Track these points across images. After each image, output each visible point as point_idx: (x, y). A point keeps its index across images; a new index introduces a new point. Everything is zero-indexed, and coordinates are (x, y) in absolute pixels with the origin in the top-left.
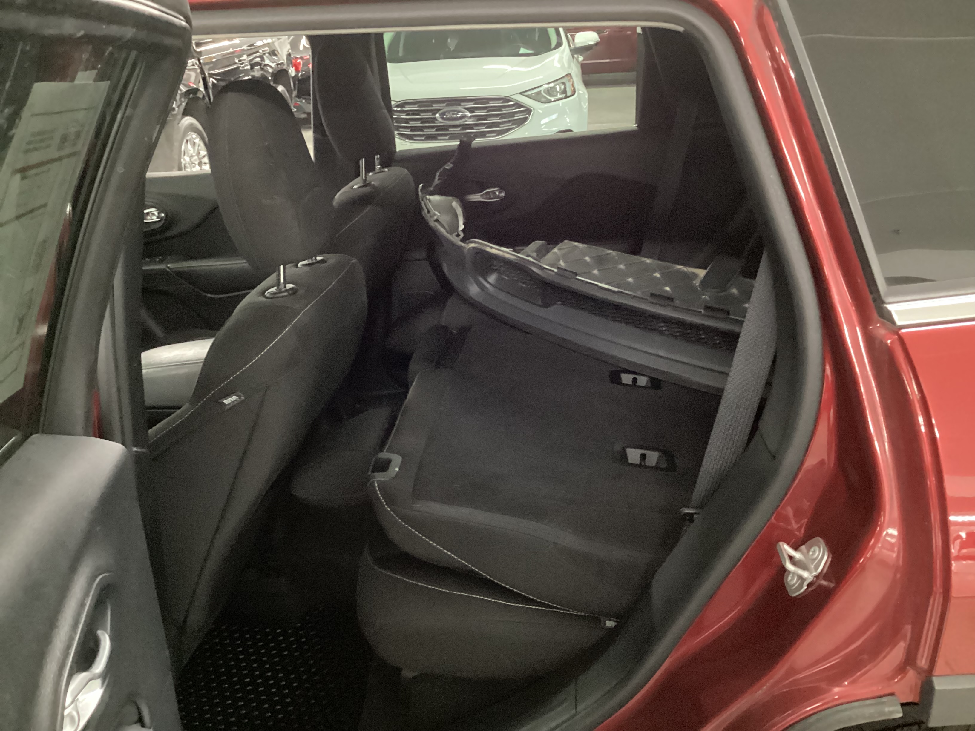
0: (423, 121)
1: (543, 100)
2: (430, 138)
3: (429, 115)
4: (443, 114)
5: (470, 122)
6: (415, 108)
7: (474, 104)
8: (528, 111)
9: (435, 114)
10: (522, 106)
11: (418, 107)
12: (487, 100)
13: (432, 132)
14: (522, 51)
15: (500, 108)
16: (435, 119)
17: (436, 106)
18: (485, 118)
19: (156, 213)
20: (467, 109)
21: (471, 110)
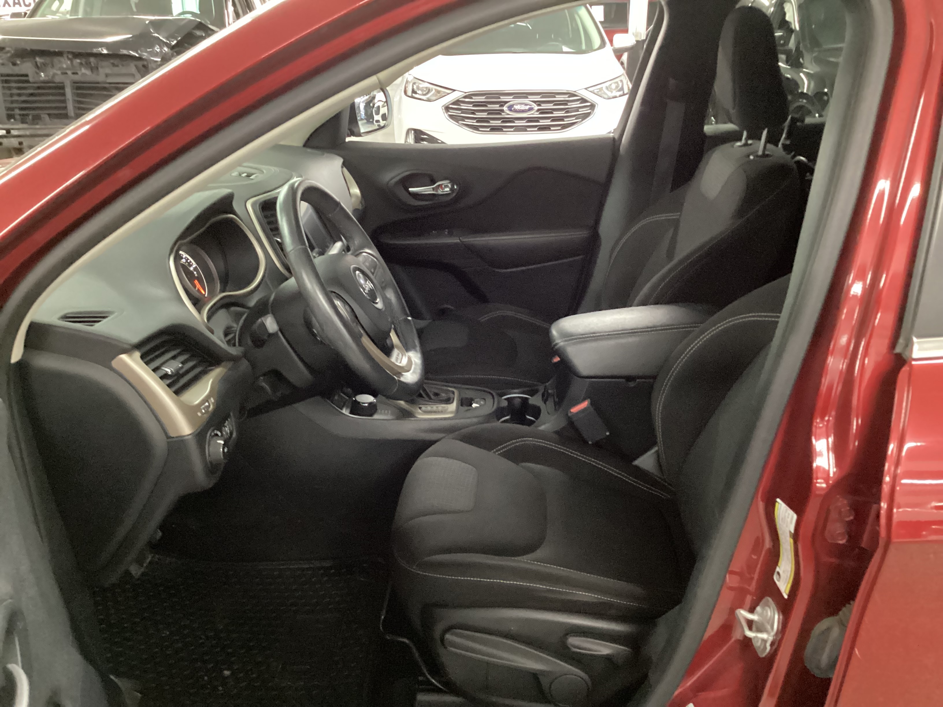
0: (490, 112)
1: (606, 96)
2: (495, 129)
3: (497, 107)
4: (512, 106)
5: (537, 115)
6: (482, 99)
7: (541, 98)
8: (593, 106)
9: (502, 106)
10: (586, 101)
11: (485, 99)
12: (553, 94)
13: (498, 123)
14: (565, 49)
15: (565, 103)
16: (503, 111)
17: (503, 99)
18: (551, 111)
19: (450, 185)
20: (535, 102)
21: (539, 103)
